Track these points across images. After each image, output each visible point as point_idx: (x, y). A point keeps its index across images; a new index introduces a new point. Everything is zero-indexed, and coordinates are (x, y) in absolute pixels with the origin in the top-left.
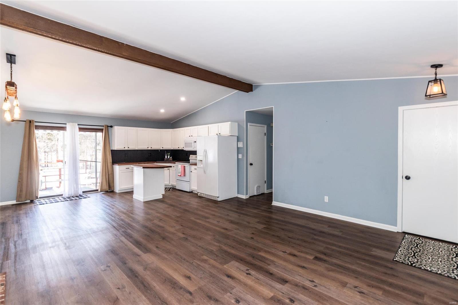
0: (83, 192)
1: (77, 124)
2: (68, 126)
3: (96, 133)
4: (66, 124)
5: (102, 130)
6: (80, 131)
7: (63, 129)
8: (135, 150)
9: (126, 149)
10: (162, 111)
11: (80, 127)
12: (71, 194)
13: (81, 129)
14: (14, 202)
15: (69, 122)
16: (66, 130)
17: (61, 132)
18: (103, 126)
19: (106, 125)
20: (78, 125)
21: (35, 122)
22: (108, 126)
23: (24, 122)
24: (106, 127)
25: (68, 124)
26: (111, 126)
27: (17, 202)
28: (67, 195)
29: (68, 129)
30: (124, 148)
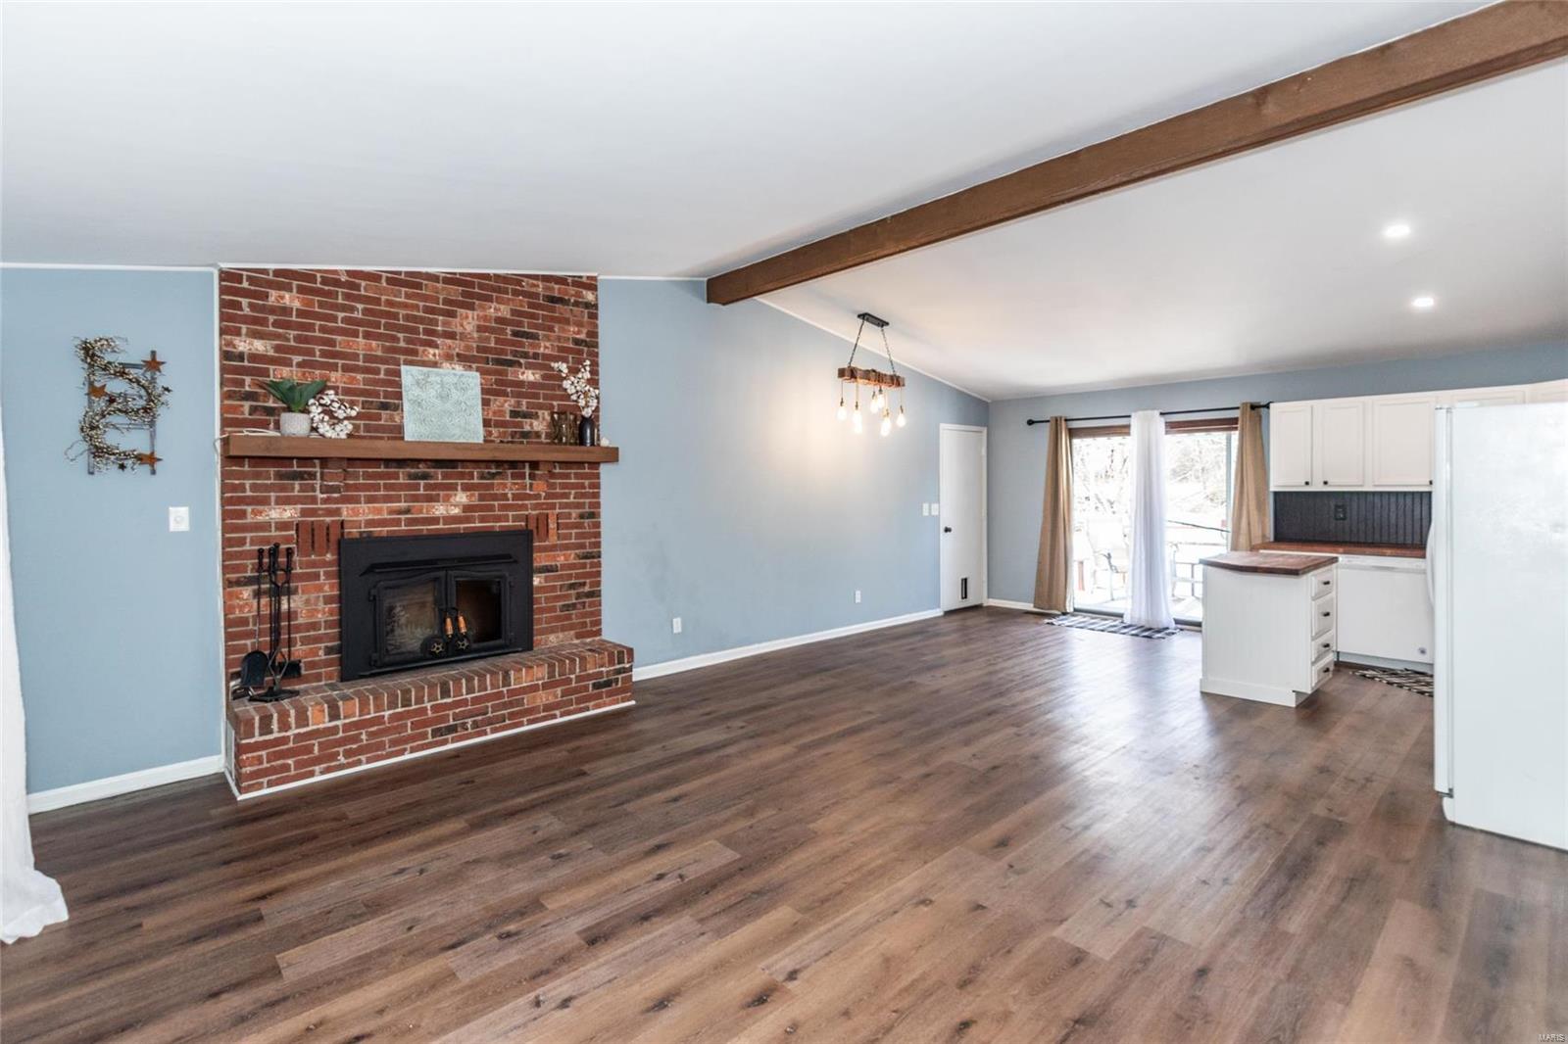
0: (1177, 622)
1: (1157, 413)
2: (1135, 423)
3: (1229, 432)
4: (1129, 416)
5: (1235, 421)
6: (1167, 433)
7: (1124, 430)
8: (1358, 493)
9: (1317, 487)
10: (1424, 302)
11: (1168, 421)
12: (1140, 619)
13: (1173, 427)
14: (1029, 607)
15: (1135, 411)
16: (1128, 434)
17: (1116, 440)
18: (1238, 408)
19: (1246, 404)
20: (1161, 414)
21: (1066, 420)
22: (1253, 407)
23: (1048, 424)
24: (1249, 409)
25: (1133, 415)
26: (1264, 403)
27: (1035, 607)
28: (1127, 620)
29: (1134, 430)
30: (1307, 483)
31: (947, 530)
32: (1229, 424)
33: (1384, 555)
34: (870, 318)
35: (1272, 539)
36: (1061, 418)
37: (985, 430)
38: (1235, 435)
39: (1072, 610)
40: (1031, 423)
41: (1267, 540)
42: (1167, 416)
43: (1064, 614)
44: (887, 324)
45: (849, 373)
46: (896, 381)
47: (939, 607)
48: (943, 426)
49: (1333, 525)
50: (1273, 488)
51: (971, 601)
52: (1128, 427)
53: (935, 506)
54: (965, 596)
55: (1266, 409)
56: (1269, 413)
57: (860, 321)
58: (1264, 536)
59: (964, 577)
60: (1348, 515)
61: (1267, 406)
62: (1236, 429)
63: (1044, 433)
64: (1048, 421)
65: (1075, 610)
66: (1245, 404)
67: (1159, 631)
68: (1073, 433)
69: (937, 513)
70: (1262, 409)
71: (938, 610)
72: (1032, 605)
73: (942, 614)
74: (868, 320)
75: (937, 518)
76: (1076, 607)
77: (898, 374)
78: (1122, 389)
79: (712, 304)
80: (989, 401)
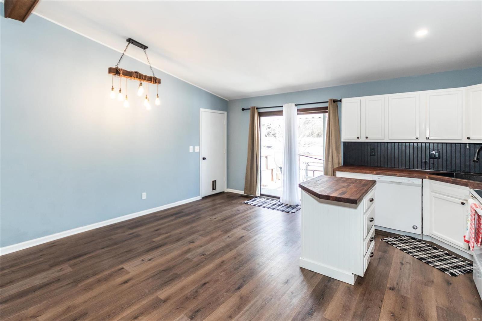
1: (293, 104)
2: (284, 109)
3: (324, 114)
4: (282, 106)
5: (326, 108)
6: (298, 114)
7: (280, 113)
9: (363, 140)
11: (298, 108)
12: (287, 200)
13: (300, 111)
14: (242, 192)
15: (284, 104)
16: (282, 114)
18: (328, 102)
20: (296, 105)
21: (257, 108)
22: (335, 101)
23: (249, 110)
24: (332, 102)
25: (284, 106)
26: (339, 99)
27: (244, 193)
28: (282, 201)
29: (284, 113)
30: (358, 138)
31: (204, 159)
32: (324, 110)
33: (395, 175)
34: (134, 42)
35: (342, 165)
36: (255, 107)
37: (226, 113)
38: (327, 114)
39: (259, 195)
40: (243, 109)
41: (340, 165)
42: (298, 106)
43: (256, 197)
44: (147, 47)
45: (115, 71)
46: (155, 80)
47: (199, 195)
48: (201, 110)
49: (369, 158)
50: (343, 140)
51: (218, 190)
52: (282, 111)
53: (197, 148)
54: (214, 188)
55: (340, 102)
56: (341, 104)
57: (127, 43)
58: (339, 163)
59: (214, 180)
60: (376, 154)
61: (340, 101)
62: (327, 112)
63: (248, 114)
64: (250, 109)
65: (261, 195)
66: (331, 100)
67: (293, 208)
68: (260, 115)
69: (198, 151)
70: (338, 102)
71: (199, 197)
72: (243, 192)
73: (201, 198)
74: (132, 43)
75: (199, 153)
76: (262, 193)
77: (156, 77)
78: (280, 94)
79: (9, 19)
80: (228, 100)
